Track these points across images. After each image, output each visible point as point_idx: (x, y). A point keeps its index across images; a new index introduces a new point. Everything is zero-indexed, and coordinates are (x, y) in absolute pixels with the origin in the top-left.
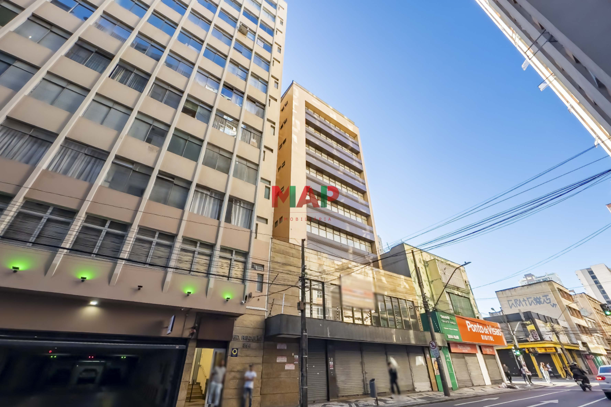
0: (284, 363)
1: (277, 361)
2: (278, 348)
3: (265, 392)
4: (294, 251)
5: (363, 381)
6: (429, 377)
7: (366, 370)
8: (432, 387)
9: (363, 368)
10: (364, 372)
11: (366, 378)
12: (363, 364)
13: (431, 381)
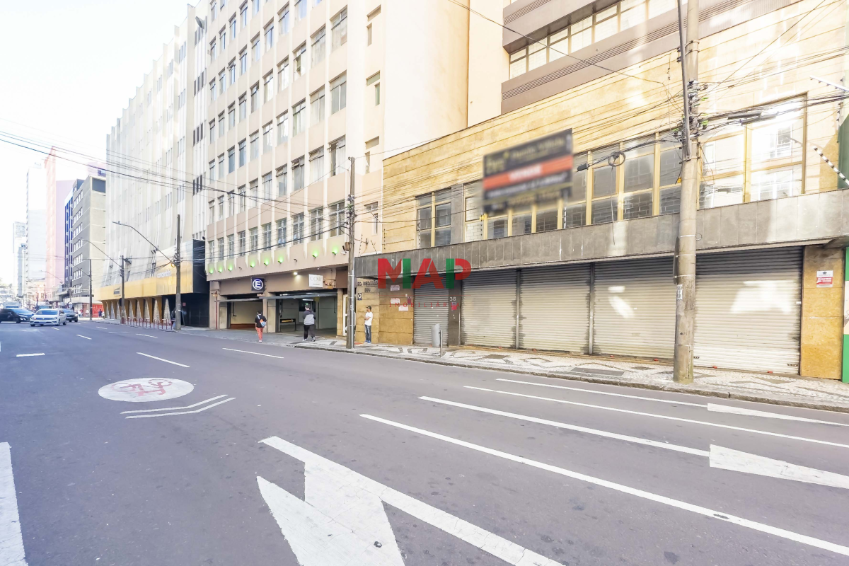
0: (399, 305)
1: (391, 303)
2: (391, 290)
3: (382, 329)
4: (408, 162)
5: (514, 329)
6: (798, 338)
7: (523, 314)
8: (799, 365)
9: (518, 311)
10: (518, 317)
11: (520, 326)
12: (517, 303)
13: (799, 350)
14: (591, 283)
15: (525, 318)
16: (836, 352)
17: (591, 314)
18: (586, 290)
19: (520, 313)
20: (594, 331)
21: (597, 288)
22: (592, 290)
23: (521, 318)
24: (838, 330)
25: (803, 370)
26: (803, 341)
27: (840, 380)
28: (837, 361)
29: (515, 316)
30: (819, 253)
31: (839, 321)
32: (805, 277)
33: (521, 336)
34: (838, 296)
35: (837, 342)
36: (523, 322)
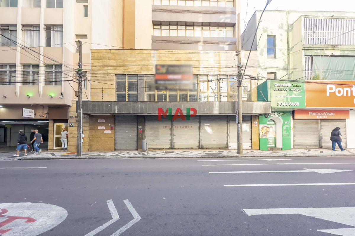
0: (104, 130)
1: (98, 129)
2: (98, 121)
3: (91, 144)
4: (110, 55)
5: (171, 140)
6: (251, 139)
7: (175, 134)
8: (252, 147)
9: (172, 133)
10: (172, 135)
11: (173, 139)
12: (171, 129)
13: (252, 143)
14: (200, 123)
15: (175, 136)
16: (258, 142)
17: (200, 133)
18: (198, 125)
19: (173, 133)
20: (201, 140)
21: (202, 124)
22: (200, 125)
23: (173, 135)
24: (258, 137)
25: (253, 148)
26: (253, 140)
27: (259, 150)
28: (258, 145)
29: (171, 135)
30: (255, 117)
31: (258, 135)
32: (252, 123)
33: (174, 143)
34: (258, 128)
35: (258, 140)
36: (174, 137)
